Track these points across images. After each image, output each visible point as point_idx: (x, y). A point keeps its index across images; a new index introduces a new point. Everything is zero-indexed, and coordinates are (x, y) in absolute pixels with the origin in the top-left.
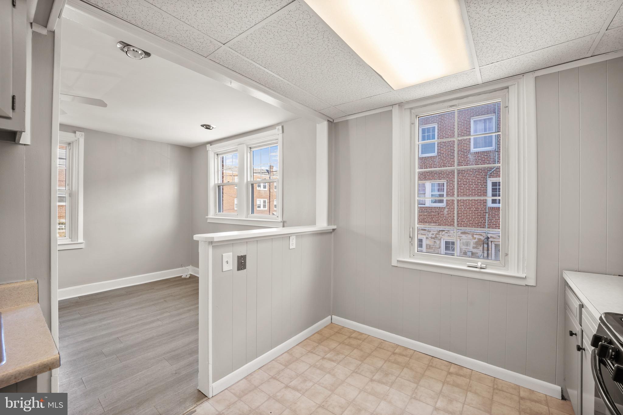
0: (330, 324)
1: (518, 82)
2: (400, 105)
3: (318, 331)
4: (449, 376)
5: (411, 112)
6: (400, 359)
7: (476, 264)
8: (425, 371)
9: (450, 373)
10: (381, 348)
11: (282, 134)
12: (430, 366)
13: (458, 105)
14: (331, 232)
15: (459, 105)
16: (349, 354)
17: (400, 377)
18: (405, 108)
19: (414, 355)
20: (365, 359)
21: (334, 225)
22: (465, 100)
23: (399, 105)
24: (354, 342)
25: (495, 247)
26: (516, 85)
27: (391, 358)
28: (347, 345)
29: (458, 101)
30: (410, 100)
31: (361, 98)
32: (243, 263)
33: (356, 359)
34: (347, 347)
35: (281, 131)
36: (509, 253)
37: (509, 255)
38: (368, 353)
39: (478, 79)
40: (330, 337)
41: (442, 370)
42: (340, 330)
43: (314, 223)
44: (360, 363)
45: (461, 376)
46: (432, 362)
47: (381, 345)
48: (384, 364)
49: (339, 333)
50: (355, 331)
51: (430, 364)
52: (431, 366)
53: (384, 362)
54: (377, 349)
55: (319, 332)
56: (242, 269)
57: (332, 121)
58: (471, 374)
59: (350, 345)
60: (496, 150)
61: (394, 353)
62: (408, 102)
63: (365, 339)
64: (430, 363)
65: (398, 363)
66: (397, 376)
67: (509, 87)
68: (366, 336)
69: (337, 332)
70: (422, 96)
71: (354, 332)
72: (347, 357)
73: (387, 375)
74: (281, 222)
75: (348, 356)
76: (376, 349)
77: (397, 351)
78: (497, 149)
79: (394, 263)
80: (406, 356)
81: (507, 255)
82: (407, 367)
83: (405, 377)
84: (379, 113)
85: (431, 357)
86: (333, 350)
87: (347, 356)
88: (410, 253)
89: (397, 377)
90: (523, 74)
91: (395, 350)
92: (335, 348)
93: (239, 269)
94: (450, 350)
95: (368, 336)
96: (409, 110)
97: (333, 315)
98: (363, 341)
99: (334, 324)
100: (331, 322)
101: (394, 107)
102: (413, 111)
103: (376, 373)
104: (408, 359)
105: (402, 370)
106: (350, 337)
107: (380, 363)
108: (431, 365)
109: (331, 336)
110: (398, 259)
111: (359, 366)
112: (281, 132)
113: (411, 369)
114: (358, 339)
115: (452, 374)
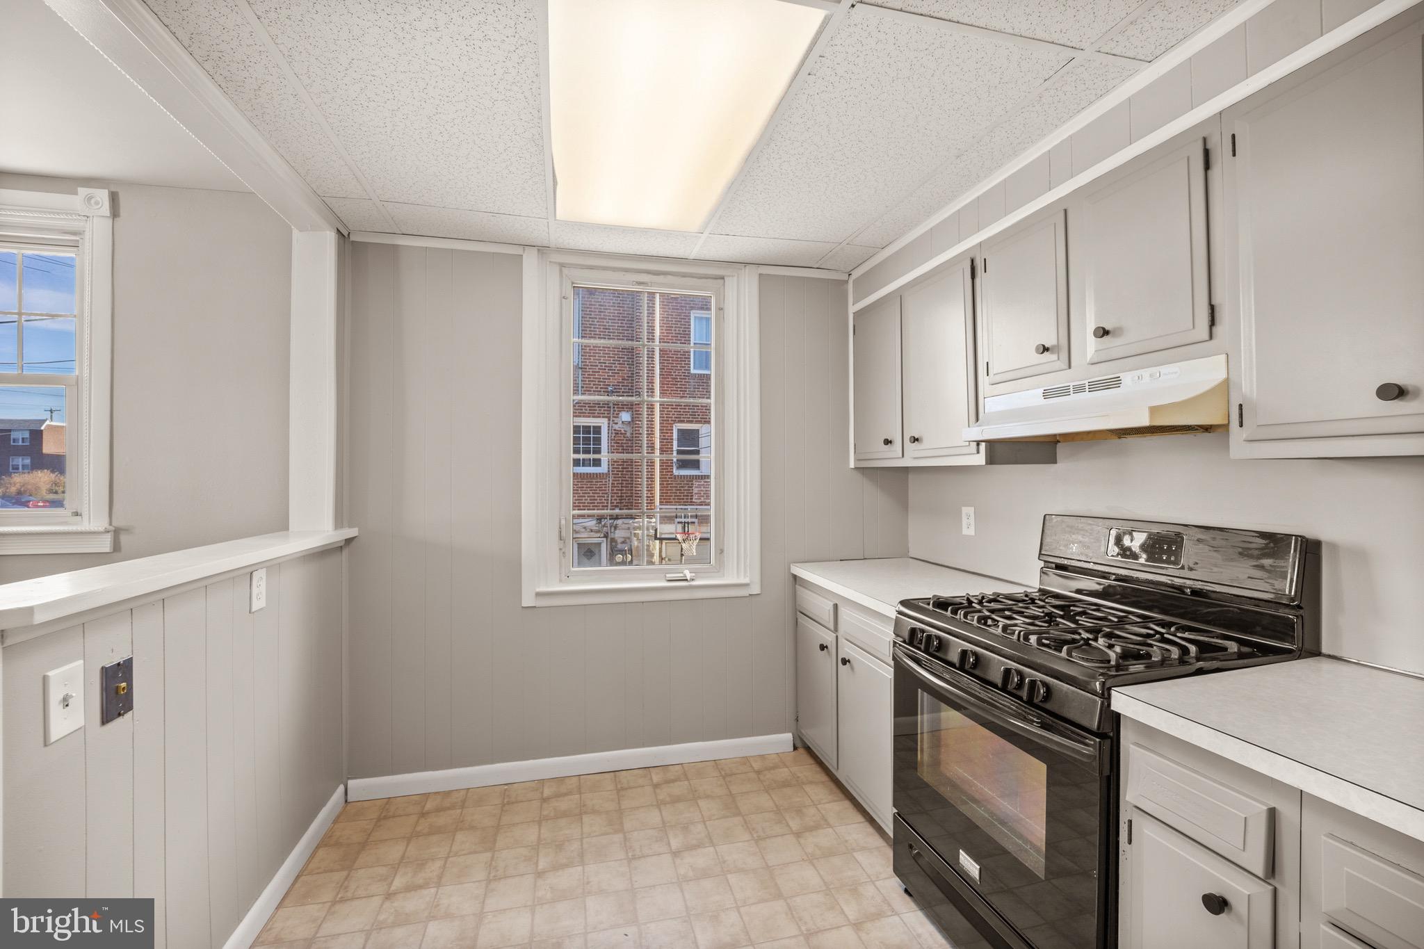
0: (344, 808)
1: (738, 274)
2: (543, 250)
3: (322, 840)
4: (658, 791)
5: (561, 271)
6: (563, 804)
7: (682, 575)
8: (619, 803)
9: (656, 786)
10: (513, 803)
11: (111, 220)
12: (620, 790)
13: (650, 284)
14: (341, 547)
15: (652, 284)
16: (450, 851)
17: (587, 838)
18: (552, 260)
19: (582, 784)
20: (495, 841)
21: (350, 527)
22: (661, 279)
23: (539, 250)
24: (442, 820)
25: (578, 548)
26: (735, 278)
27: (545, 813)
28: (430, 834)
29: (650, 276)
30: (567, 247)
31: (470, 209)
32: (124, 688)
33: (475, 852)
34: (434, 838)
35: (106, 209)
36: (725, 549)
37: (725, 552)
38: (493, 827)
39: (694, 250)
40: (368, 839)
41: (643, 786)
42: (387, 810)
43: (280, 524)
44: (489, 855)
45: (673, 781)
46: (620, 782)
47: (507, 796)
48: (540, 830)
49: (385, 818)
50: (426, 796)
51: (619, 786)
52: (623, 789)
53: (537, 827)
54: (504, 809)
55: (326, 841)
56: (120, 715)
57: (346, 234)
58: (685, 772)
59: (434, 831)
60: (578, 364)
61: (545, 800)
62: (560, 250)
63: (464, 801)
64: (616, 785)
65: (565, 814)
66: (580, 837)
67: (725, 278)
68: (463, 793)
69: (379, 819)
70: (592, 248)
71: (427, 799)
72: (450, 859)
73: (560, 847)
74: (107, 532)
75: (452, 854)
76: (502, 810)
77: (547, 792)
78: (580, 363)
79: (528, 600)
80: (569, 793)
81: (722, 551)
82: (586, 813)
83: (595, 832)
84: (491, 253)
85: (612, 774)
86: (401, 862)
87: (449, 857)
88: (560, 574)
89: (582, 839)
90: (746, 264)
91: (542, 793)
92: (403, 857)
93: (106, 718)
94: (643, 746)
95: (467, 793)
96: (557, 268)
97: (349, 778)
98: (463, 807)
99: (359, 804)
100: (346, 801)
101: (526, 251)
102: (565, 271)
103: (538, 855)
104: (577, 796)
105: (582, 823)
106: (423, 815)
107: (531, 835)
108: (621, 787)
109: (369, 835)
110: (538, 590)
111: (491, 863)
112: (108, 213)
113: (594, 812)
114: (449, 809)
115: (659, 785)
